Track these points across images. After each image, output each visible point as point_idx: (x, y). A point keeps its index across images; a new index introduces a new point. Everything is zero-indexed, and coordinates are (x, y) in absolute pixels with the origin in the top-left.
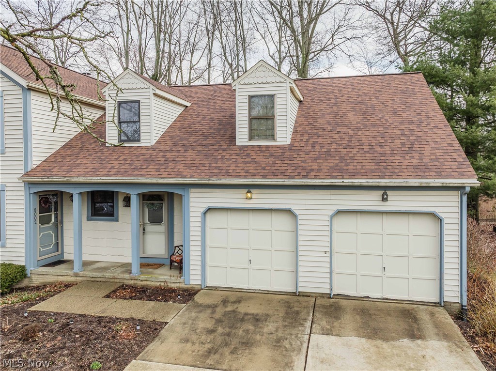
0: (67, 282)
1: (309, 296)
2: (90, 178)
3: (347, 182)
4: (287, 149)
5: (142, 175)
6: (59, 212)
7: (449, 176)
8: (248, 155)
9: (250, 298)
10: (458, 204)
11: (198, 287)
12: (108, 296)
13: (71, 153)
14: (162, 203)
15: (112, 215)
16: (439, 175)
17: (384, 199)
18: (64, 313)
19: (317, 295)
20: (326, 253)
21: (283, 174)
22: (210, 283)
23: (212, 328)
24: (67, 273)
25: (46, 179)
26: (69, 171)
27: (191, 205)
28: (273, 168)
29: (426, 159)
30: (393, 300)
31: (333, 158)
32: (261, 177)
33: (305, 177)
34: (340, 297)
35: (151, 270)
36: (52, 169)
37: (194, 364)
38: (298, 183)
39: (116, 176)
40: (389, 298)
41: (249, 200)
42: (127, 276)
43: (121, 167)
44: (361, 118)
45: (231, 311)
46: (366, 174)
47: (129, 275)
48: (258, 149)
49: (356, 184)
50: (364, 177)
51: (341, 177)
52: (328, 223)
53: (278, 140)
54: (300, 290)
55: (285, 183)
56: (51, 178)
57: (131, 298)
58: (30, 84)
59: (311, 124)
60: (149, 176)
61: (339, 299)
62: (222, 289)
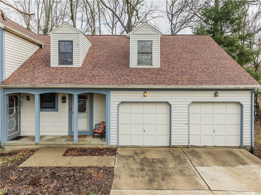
0: (30, 149)
1: (177, 148)
2: (49, 85)
3: (200, 87)
4: (160, 70)
5: (82, 84)
6: (18, 107)
7: (246, 84)
8: (139, 73)
9: (148, 151)
10: (250, 98)
11: (116, 147)
12: (65, 155)
13: (28, 70)
14: (86, 100)
15: (54, 108)
16: (242, 83)
17: (216, 95)
18: (45, 167)
19: (181, 147)
20: (186, 124)
21: (164, 83)
22: (121, 144)
23: (141, 168)
24: (30, 143)
25: (18, 86)
26: (32, 81)
27: (111, 100)
28: (157, 80)
29: (232, 76)
30: (218, 146)
31: (187, 75)
32: (153, 84)
33: (177, 84)
34: (193, 147)
35: (82, 139)
36: (20, 80)
37: (147, 188)
38: (174, 88)
39: (66, 84)
40: (216, 146)
41: (145, 97)
42: (71, 143)
43: (67, 79)
44: (190, 55)
45: (143, 158)
46: (207, 83)
47: (72, 142)
48: (144, 70)
49: (204, 88)
50: (207, 84)
51: (195, 84)
52: (187, 109)
53: (154, 65)
54: (172, 144)
55: (167, 87)
56: (22, 85)
57: (80, 155)
58: (6, 26)
59: (166, 58)
60: (87, 84)
61: (193, 148)
62: (129, 147)
